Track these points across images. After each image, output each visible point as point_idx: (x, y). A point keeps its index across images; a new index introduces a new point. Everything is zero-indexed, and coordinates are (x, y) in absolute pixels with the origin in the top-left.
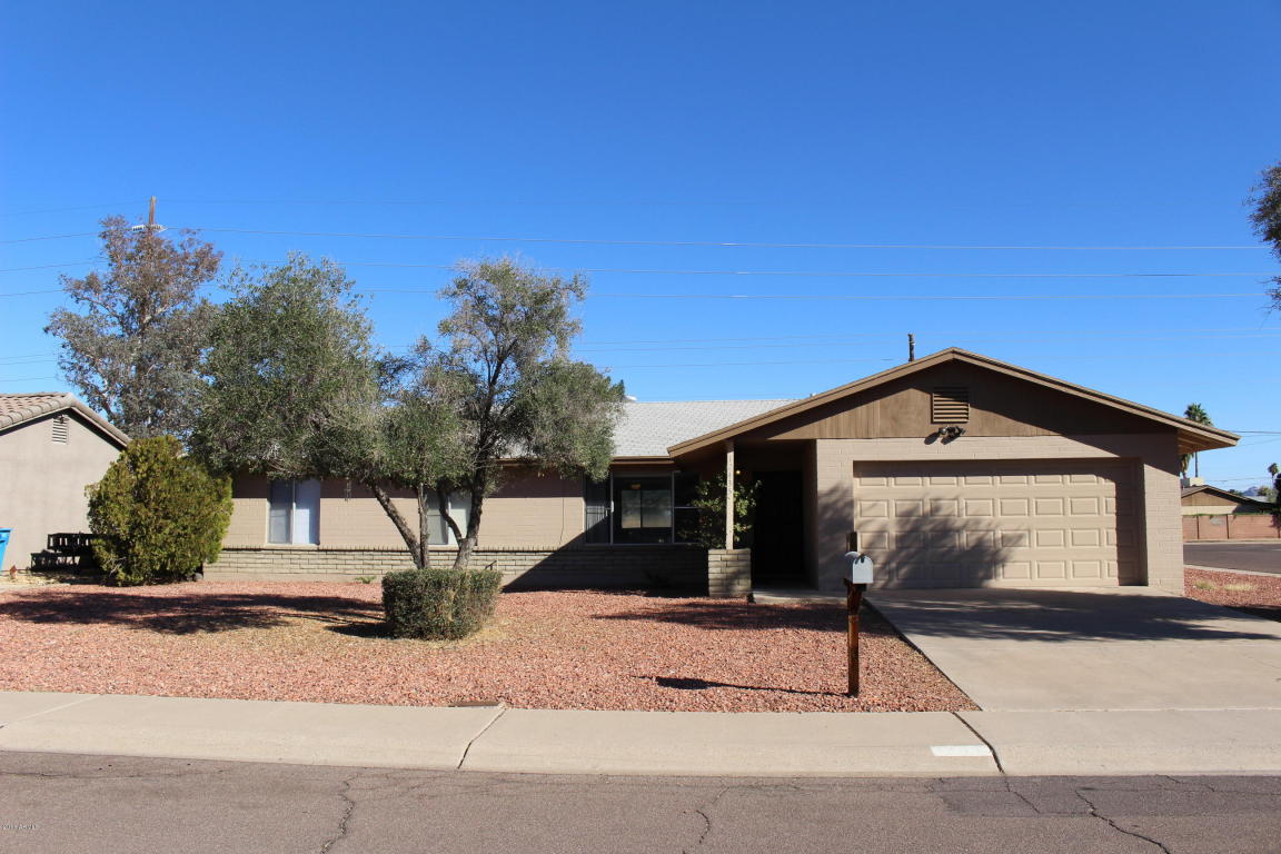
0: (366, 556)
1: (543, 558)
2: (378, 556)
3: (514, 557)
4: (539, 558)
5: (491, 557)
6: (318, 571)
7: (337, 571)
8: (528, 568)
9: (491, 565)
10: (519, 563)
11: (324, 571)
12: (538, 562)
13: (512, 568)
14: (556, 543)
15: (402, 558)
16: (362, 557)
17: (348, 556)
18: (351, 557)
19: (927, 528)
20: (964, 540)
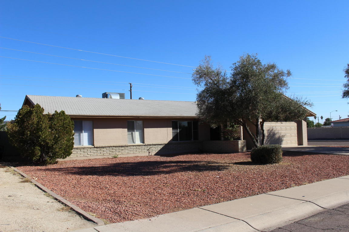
0: (111, 149)
1: (163, 146)
2: (114, 148)
3: (155, 147)
4: (162, 146)
5: (149, 147)
6: (94, 155)
7: (101, 155)
8: (159, 150)
9: (149, 149)
10: (156, 148)
11: (96, 155)
12: (161, 148)
13: (155, 150)
14: (166, 141)
15: (122, 149)
16: (109, 149)
17: (105, 149)
18: (106, 149)
19: (271, 134)
20: (277, 136)
